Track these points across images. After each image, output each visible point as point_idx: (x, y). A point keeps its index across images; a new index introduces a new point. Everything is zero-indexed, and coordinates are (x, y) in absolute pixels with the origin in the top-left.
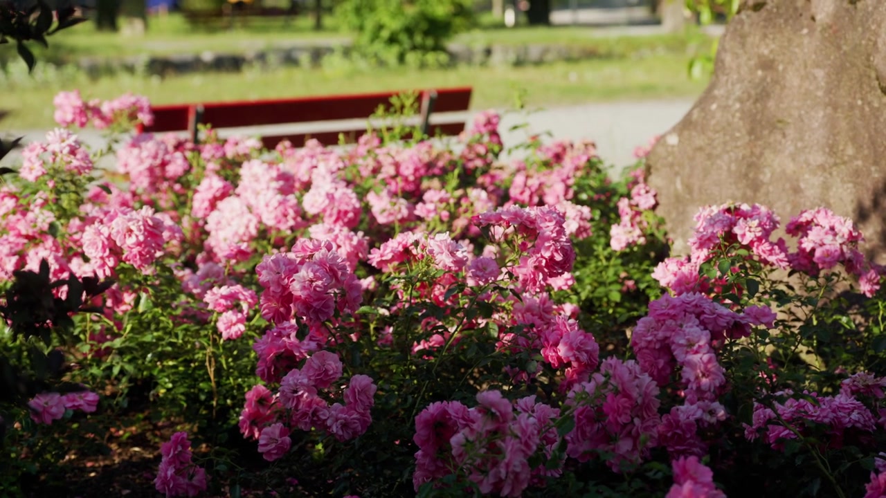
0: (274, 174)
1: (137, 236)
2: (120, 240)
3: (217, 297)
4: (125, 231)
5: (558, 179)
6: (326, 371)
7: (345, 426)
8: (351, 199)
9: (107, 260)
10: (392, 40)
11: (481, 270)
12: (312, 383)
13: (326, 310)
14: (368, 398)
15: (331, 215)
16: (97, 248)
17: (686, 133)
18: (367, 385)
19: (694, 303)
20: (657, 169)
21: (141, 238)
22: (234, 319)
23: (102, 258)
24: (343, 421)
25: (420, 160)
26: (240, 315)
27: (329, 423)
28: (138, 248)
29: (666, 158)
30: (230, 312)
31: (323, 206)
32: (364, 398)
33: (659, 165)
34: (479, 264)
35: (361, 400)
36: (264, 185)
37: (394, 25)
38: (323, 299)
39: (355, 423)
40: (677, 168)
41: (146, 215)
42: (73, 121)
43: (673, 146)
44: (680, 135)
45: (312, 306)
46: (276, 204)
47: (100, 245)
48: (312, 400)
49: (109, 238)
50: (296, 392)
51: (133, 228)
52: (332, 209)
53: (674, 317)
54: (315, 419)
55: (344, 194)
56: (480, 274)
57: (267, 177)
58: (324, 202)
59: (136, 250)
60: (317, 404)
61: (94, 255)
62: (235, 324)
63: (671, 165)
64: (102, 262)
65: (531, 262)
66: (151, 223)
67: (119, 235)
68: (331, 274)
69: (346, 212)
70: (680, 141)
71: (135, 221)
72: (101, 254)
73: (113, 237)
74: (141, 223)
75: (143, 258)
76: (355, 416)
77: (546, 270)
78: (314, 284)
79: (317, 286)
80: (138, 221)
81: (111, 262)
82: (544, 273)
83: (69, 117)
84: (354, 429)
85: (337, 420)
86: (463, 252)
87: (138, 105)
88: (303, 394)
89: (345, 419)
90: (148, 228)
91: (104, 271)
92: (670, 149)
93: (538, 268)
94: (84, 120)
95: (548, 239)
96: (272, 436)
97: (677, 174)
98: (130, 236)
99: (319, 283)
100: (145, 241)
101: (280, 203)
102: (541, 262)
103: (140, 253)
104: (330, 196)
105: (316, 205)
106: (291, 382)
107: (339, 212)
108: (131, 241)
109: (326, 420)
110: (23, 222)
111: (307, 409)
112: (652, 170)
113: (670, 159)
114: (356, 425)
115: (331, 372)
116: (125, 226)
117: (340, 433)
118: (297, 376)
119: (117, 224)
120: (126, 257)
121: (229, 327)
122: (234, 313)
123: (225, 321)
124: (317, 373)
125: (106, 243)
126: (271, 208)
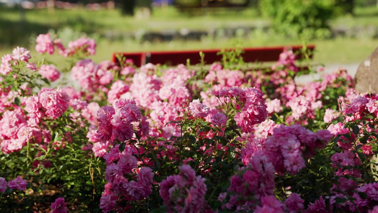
0: (149, 80)
1: (53, 102)
2: (44, 104)
3: (93, 135)
4: (47, 99)
5: (314, 88)
6: (128, 164)
7: (136, 192)
8: (184, 92)
9: (37, 114)
10: (295, 21)
11: (217, 119)
12: (121, 170)
13: (129, 133)
14: (149, 179)
15: (173, 100)
16: (32, 108)
17: (374, 60)
18: (148, 172)
19: (295, 129)
20: (360, 80)
21: (55, 103)
22: (100, 146)
23: (34, 113)
24: (134, 189)
25: (239, 77)
26: (104, 144)
27: (127, 190)
28: (53, 108)
29: (364, 74)
30: (99, 143)
31: (169, 95)
32: (146, 179)
33: (360, 78)
34: (216, 116)
35: (145, 180)
36: (143, 86)
37: (296, 11)
38: (127, 128)
39: (141, 191)
40: (369, 80)
41: (59, 91)
42: (46, 51)
43: (367, 67)
44: (371, 61)
45: (121, 131)
46: (148, 95)
47: (34, 106)
48: (120, 178)
49: (38, 103)
50: (112, 174)
51: (51, 98)
52: (174, 97)
53: (284, 135)
54: (121, 188)
55: (181, 89)
56: (216, 121)
57: (145, 82)
58: (169, 93)
59: (52, 109)
60: (123, 180)
61: (31, 111)
62: (101, 149)
63: (367, 78)
64: (35, 115)
65: (242, 115)
66: (61, 96)
67: (44, 101)
68: (132, 116)
69: (181, 99)
70: (371, 64)
71: (52, 95)
72: (34, 111)
73: (40, 102)
74: (55, 95)
75: (56, 113)
76: (141, 187)
77: (250, 120)
78: (123, 120)
79: (124, 121)
80: (54, 94)
81: (39, 115)
82: (248, 121)
83: (44, 49)
84: (141, 194)
85: (132, 188)
86: (205, 109)
87: (88, 44)
88: (115, 175)
89: (136, 188)
90: (59, 98)
91: (36, 120)
92: (366, 69)
93: (245, 118)
94: (52, 50)
95: (251, 103)
96: (107, 200)
97: (370, 83)
98: (49, 102)
99: (125, 120)
100: (57, 105)
101: (150, 95)
102: (247, 115)
103: (54, 111)
104: (173, 90)
105: (166, 95)
106: (110, 169)
107: (177, 98)
108: (50, 104)
109: (126, 189)
110: (5, 98)
111: (117, 183)
112: (358, 81)
113: (366, 74)
114: (142, 192)
115: (130, 165)
116: (47, 97)
117: (133, 195)
118: (114, 166)
119: (43, 95)
120: (47, 113)
121: (98, 151)
122: (101, 143)
123: (96, 147)
124: (124, 165)
125: (37, 105)
126: (145, 97)
